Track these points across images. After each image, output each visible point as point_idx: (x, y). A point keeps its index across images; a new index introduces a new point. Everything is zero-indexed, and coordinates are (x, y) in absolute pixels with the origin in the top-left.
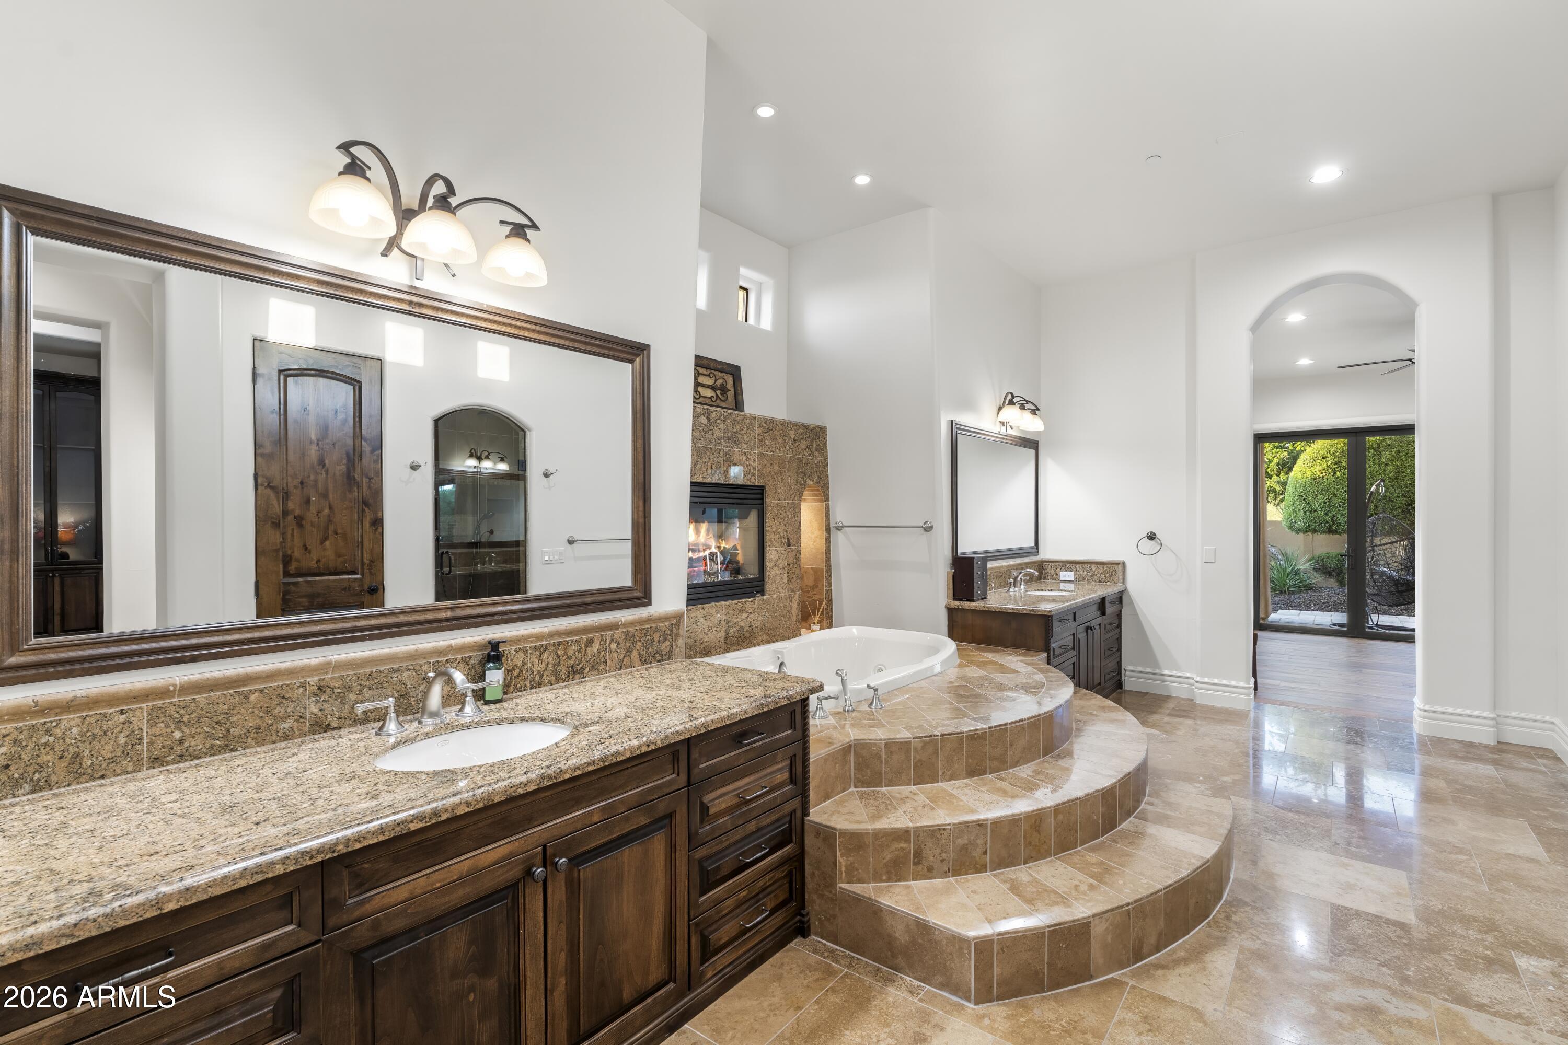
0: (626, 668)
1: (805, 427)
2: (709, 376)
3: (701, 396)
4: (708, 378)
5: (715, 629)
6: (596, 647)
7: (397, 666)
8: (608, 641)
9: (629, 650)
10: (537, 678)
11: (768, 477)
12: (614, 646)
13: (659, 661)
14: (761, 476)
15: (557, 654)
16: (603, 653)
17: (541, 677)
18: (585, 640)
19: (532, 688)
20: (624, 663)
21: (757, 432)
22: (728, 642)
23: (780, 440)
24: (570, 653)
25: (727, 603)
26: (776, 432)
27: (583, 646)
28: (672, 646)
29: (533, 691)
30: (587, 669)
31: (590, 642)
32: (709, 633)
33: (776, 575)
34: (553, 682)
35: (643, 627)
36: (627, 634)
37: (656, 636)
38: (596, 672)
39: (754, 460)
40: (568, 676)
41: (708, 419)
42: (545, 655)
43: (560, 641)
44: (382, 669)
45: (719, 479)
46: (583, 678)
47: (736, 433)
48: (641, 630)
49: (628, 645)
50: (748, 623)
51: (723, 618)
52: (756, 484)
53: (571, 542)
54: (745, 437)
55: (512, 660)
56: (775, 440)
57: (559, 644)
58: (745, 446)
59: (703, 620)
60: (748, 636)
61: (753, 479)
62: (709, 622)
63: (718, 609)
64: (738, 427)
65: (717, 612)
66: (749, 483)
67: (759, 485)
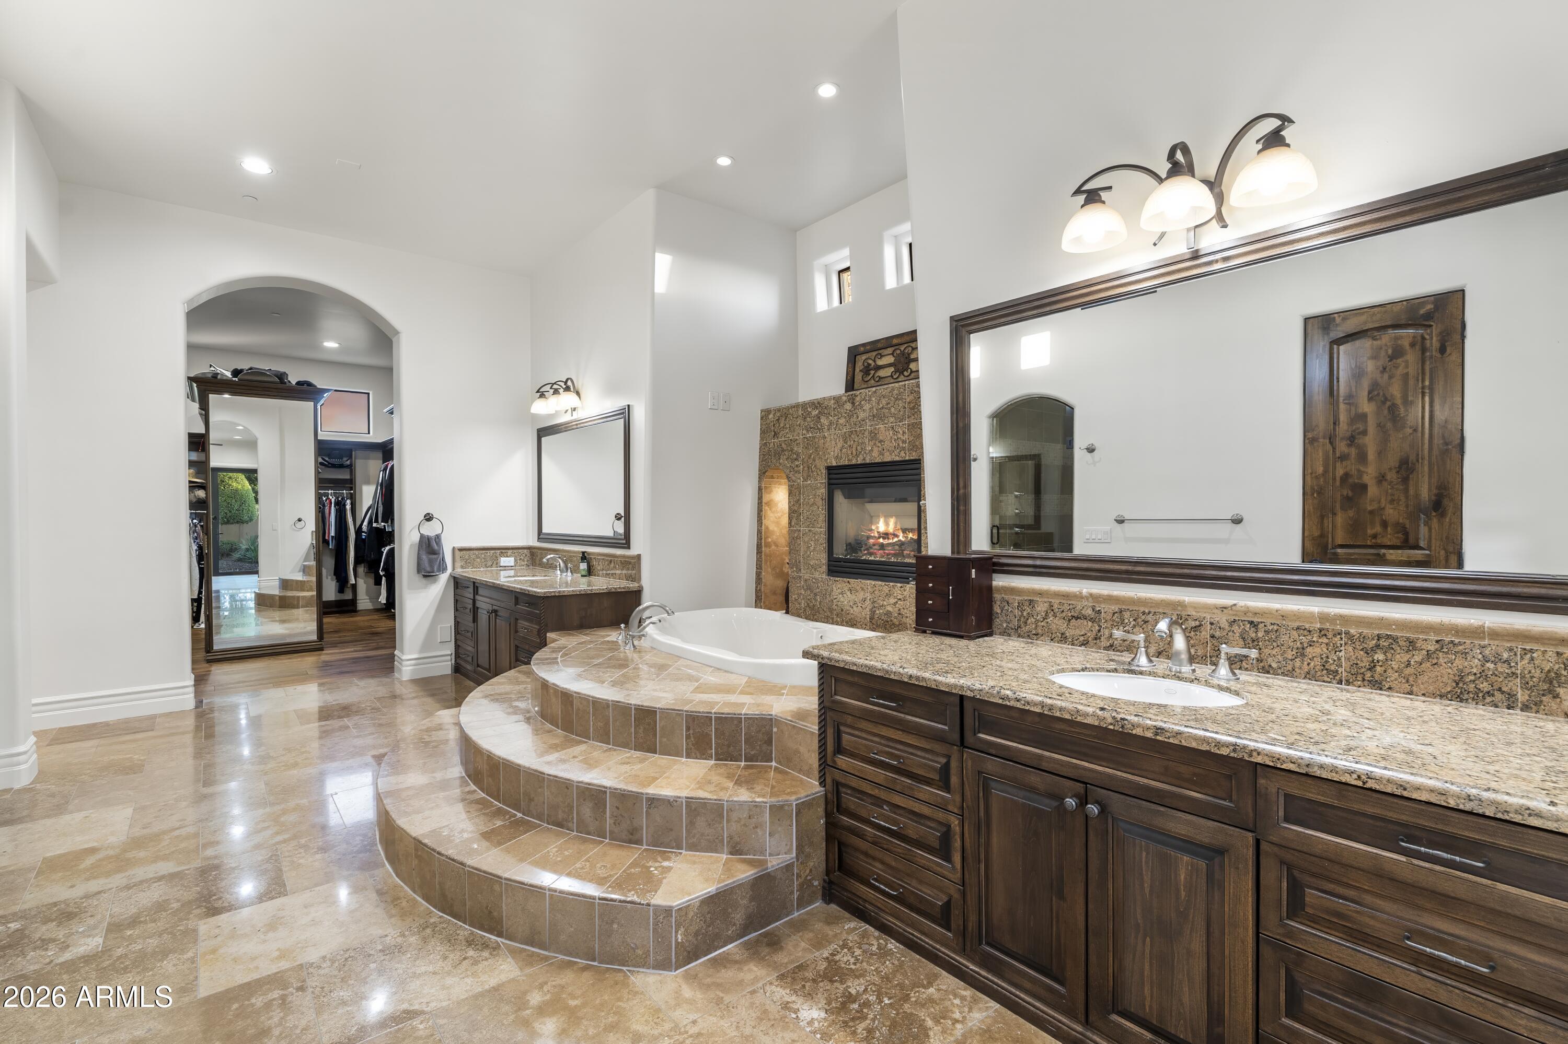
5: (860, 605)
6: (613, 565)
8: (616, 563)
9: (622, 571)
12: (617, 566)
14: (914, 447)
15: (603, 564)
16: (614, 568)
21: (908, 400)
22: (873, 621)
24: (606, 564)
25: (873, 582)
31: (611, 562)
32: (855, 608)
35: (626, 559)
37: (630, 567)
39: (904, 433)
41: (853, 403)
42: (600, 563)
43: (603, 558)
45: (864, 459)
47: (883, 408)
48: (625, 561)
49: (621, 567)
50: (897, 609)
51: (868, 596)
52: (907, 458)
53: (1121, 521)
54: (893, 410)
58: (892, 420)
59: (848, 593)
60: (897, 623)
61: (902, 454)
62: (854, 597)
63: (863, 586)
64: (884, 401)
65: (863, 589)
66: (897, 459)
67: (912, 458)
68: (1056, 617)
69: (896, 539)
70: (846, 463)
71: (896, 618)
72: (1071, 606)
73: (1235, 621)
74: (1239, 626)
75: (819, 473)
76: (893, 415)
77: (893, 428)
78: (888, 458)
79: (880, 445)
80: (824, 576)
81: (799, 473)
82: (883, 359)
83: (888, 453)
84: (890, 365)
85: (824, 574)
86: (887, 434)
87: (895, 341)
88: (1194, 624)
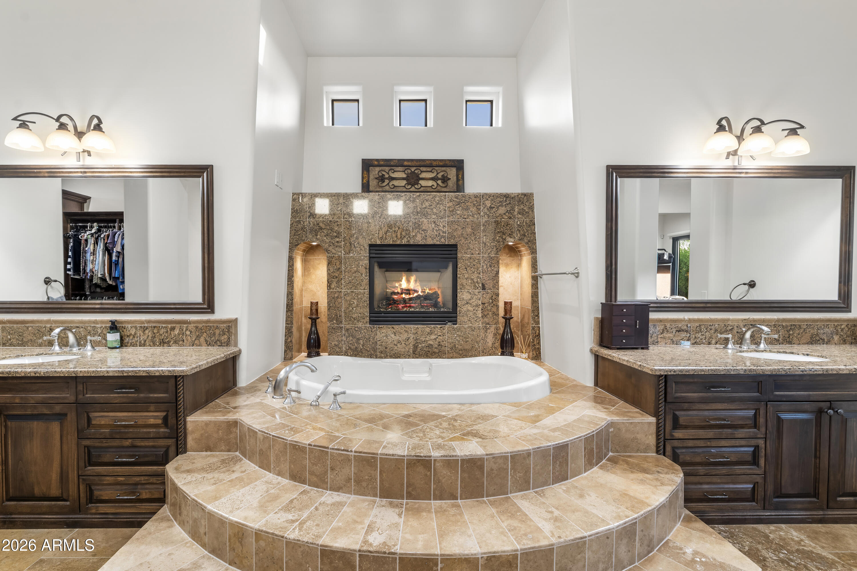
0: (196, 346)
1: (505, 196)
2: (431, 171)
3: (422, 187)
4: (431, 173)
5: (403, 343)
6: (177, 332)
7: (77, 325)
8: (184, 329)
9: (198, 337)
10: (143, 342)
11: (459, 237)
12: (188, 333)
13: (219, 346)
14: (452, 237)
15: (153, 332)
16: (181, 335)
17: (145, 341)
18: (170, 327)
19: (140, 346)
20: (195, 343)
21: (448, 205)
22: (416, 351)
23: (474, 209)
24: (161, 332)
25: (416, 326)
26: (469, 204)
27: (169, 330)
28: (229, 338)
29: (140, 347)
30: (172, 342)
31: (173, 329)
33: (468, 310)
34: (151, 345)
35: (208, 325)
36: (197, 327)
37: (217, 332)
38: (177, 345)
39: (444, 226)
40: (160, 344)
42: (147, 332)
43: (156, 326)
44: (72, 326)
45: (408, 241)
46: (169, 346)
47: (425, 208)
48: (207, 326)
49: (197, 334)
50: (437, 342)
51: (412, 335)
52: (447, 243)
54: (435, 210)
55: (129, 331)
56: (467, 209)
57: (155, 327)
58: (434, 217)
59: (393, 336)
60: (437, 351)
61: (443, 240)
62: (398, 337)
63: (406, 329)
64: (427, 204)
65: (406, 331)
66: (438, 243)
67: (450, 243)
68: (668, 332)
69: (415, 295)
70: (391, 243)
71: (436, 348)
72: (676, 326)
73: (746, 325)
74: (747, 327)
75: (363, 249)
76: (436, 214)
77: (435, 222)
78: (430, 242)
79: (423, 232)
80: (368, 325)
81: (340, 247)
82: (395, 173)
83: (430, 239)
84: (403, 179)
85: (368, 323)
86: (430, 226)
87: (406, 163)
88: (730, 328)
